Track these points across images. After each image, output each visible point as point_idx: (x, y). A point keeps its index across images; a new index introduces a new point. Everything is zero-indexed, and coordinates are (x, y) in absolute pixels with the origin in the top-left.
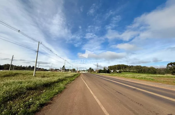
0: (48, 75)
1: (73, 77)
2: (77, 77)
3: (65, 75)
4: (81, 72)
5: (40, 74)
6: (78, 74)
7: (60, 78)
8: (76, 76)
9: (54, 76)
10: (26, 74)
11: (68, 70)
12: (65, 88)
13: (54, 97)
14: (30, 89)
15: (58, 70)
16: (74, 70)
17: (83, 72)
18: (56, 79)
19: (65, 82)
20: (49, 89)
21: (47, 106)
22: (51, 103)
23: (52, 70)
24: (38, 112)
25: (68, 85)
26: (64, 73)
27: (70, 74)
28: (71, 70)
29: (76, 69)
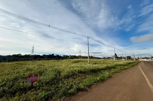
0: (99, 62)
1: (126, 65)
2: (133, 66)
3: (116, 63)
4: (140, 60)
5: (93, 61)
6: (135, 62)
7: (109, 65)
8: (131, 65)
9: (104, 63)
10: (84, 61)
11: (121, 58)
12: (110, 77)
13: (93, 85)
14: (80, 72)
15: (110, 58)
16: (129, 58)
17: (145, 60)
18: (104, 66)
19: (113, 71)
20: (95, 75)
21: (82, 93)
22: (87, 91)
23: (104, 58)
24: (73, 95)
25: (115, 74)
26: (116, 61)
27: (122, 62)
28: (125, 58)
29: (132, 57)
